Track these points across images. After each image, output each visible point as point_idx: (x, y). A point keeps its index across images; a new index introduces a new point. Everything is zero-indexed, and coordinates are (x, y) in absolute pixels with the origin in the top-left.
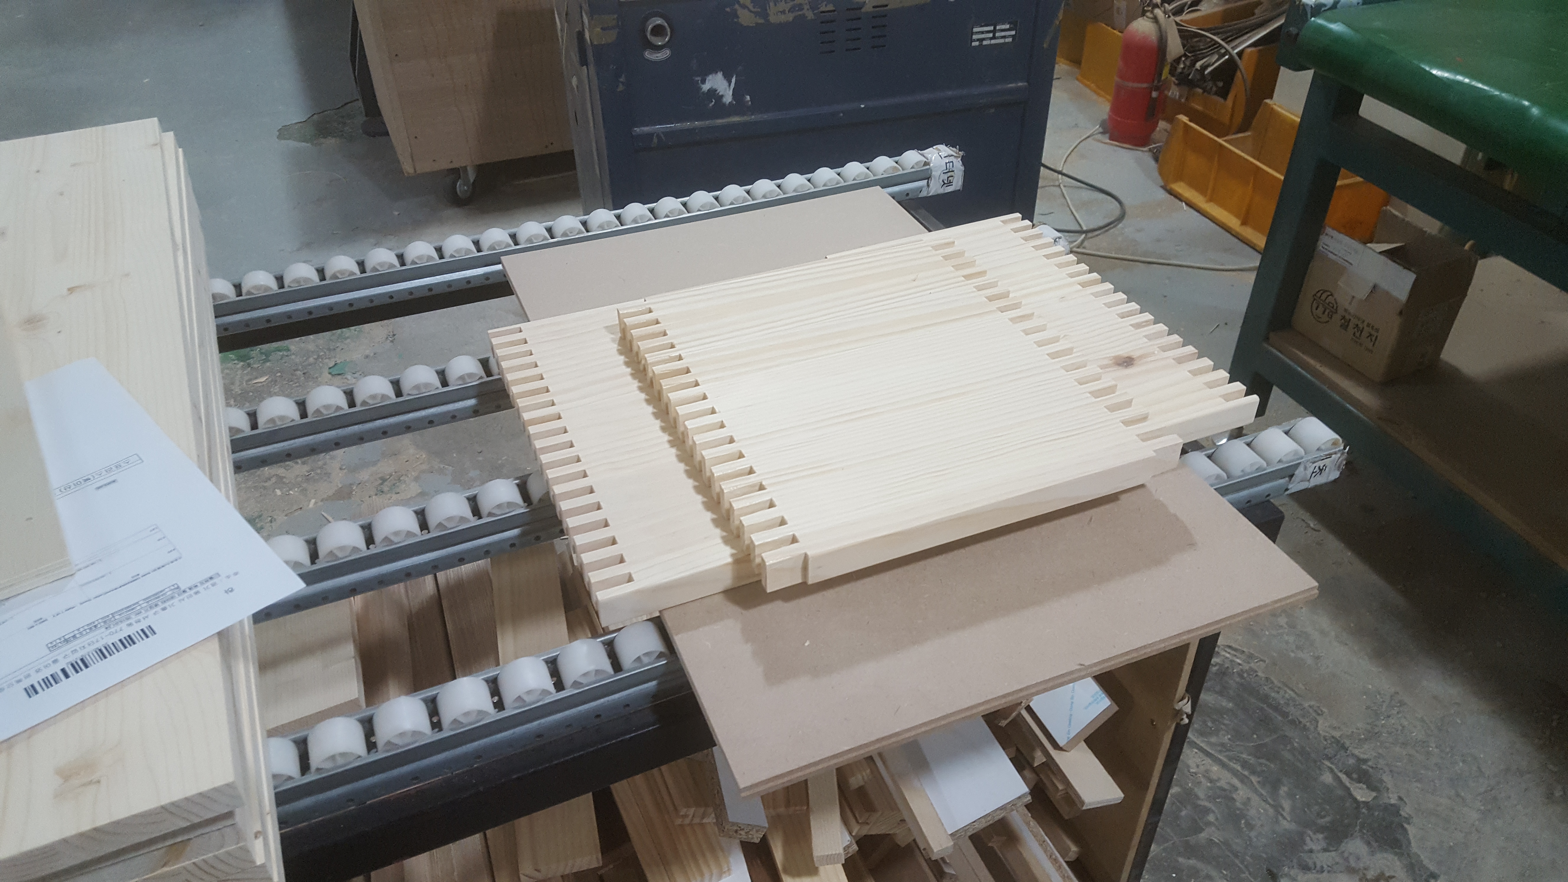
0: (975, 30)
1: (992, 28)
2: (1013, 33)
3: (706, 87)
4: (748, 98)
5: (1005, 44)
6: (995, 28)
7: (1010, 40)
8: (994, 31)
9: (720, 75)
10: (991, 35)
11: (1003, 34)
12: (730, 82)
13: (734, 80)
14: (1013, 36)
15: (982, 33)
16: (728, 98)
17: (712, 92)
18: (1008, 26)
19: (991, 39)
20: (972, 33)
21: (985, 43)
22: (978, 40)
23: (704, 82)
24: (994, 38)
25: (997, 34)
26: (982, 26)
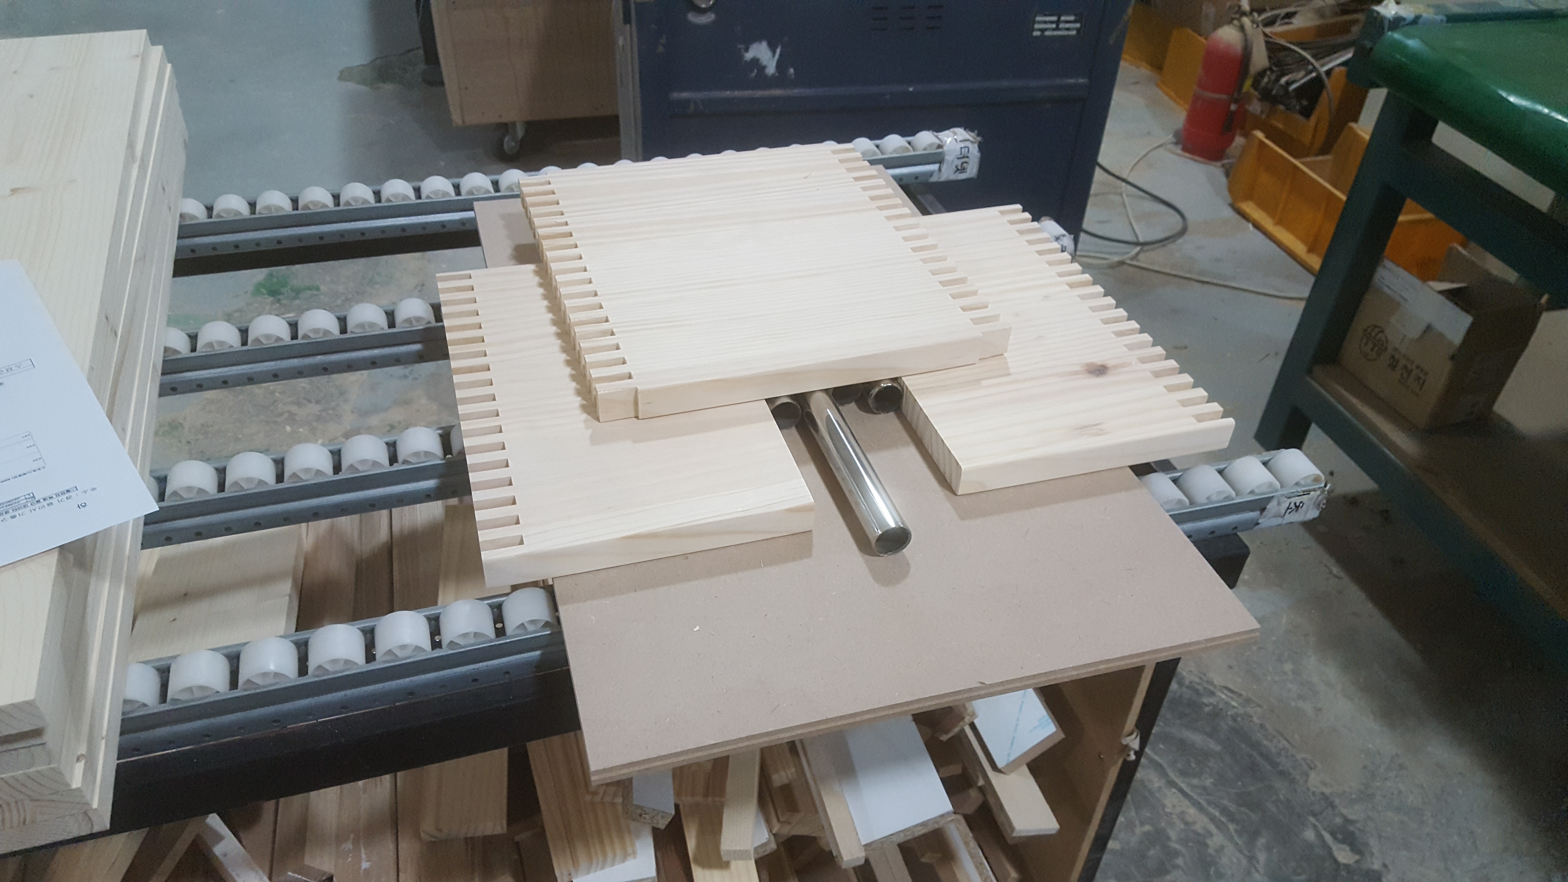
0: (1038, 19)
1: (1054, 18)
2: (1078, 25)
3: (749, 56)
4: (792, 71)
5: (1069, 36)
6: (1059, 18)
7: (1074, 33)
8: (1058, 22)
9: (764, 44)
10: (1054, 26)
11: (1067, 26)
12: (774, 53)
13: (778, 51)
14: (1078, 30)
15: (1045, 22)
16: (771, 69)
17: (755, 61)
18: (1072, 18)
19: (1054, 30)
20: (1034, 22)
21: (1047, 33)
22: (1040, 30)
23: (747, 50)
24: (1057, 29)
25: (1061, 26)
26: (1045, 15)
